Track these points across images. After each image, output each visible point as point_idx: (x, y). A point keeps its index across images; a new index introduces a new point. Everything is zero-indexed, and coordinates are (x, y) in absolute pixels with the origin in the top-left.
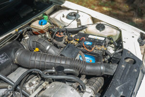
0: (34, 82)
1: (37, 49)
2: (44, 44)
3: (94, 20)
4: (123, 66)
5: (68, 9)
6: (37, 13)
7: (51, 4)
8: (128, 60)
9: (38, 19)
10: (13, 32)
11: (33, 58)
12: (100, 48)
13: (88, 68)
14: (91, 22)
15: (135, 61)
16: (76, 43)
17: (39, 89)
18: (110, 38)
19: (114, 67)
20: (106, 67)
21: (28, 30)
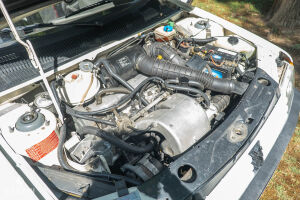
0: (153, 92)
1: (160, 57)
3: (226, 32)
4: (256, 87)
7: (179, 9)
8: (261, 81)
11: (156, 66)
12: (230, 63)
14: (222, 34)
16: (203, 55)
17: (159, 99)
18: (243, 54)
19: (245, 86)
20: (236, 85)
21: (151, 36)
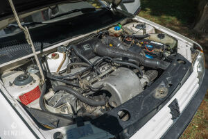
0: (106, 68)
1: (111, 45)
2: (116, 42)
3: (157, 31)
4: (175, 64)
5: (138, 22)
6: (114, 22)
7: (125, 17)
8: (179, 62)
9: (114, 26)
10: (95, 32)
11: (108, 50)
12: (158, 50)
13: (147, 61)
14: (154, 32)
15: (185, 62)
16: (140, 45)
17: (109, 71)
18: (168, 45)
19: (168, 64)
20: (161, 63)
21: (106, 34)
